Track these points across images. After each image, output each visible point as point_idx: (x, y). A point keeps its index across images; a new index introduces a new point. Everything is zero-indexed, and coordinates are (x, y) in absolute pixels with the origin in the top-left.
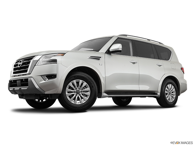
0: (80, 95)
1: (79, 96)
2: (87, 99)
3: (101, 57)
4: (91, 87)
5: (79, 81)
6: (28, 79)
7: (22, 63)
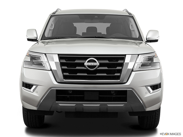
6: (126, 91)
7: (97, 63)
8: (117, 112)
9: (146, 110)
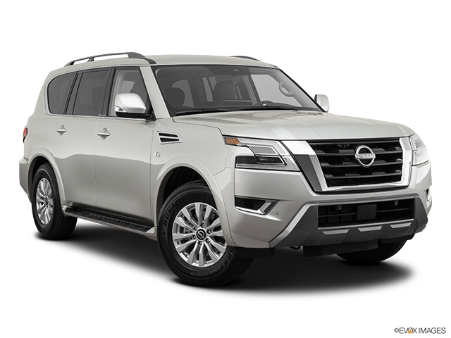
7: (373, 155)
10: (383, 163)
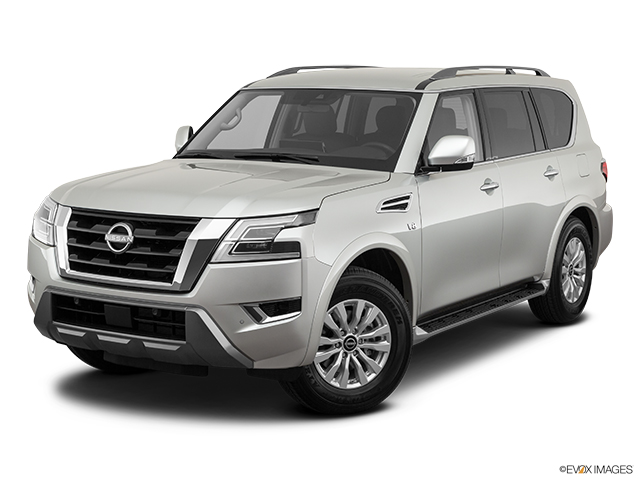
0: (357, 352)
1: (355, 358)
2: (381, 365)
3: (408, 198)
4: (396, 321)
5: (356, 303)
6: (184, 313)
7: (130, 238)
8: (207, 367)
9: (255, 367)
10: (146, 251)
